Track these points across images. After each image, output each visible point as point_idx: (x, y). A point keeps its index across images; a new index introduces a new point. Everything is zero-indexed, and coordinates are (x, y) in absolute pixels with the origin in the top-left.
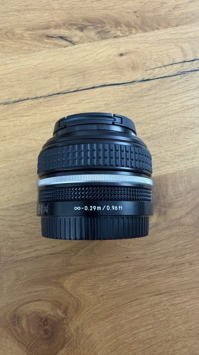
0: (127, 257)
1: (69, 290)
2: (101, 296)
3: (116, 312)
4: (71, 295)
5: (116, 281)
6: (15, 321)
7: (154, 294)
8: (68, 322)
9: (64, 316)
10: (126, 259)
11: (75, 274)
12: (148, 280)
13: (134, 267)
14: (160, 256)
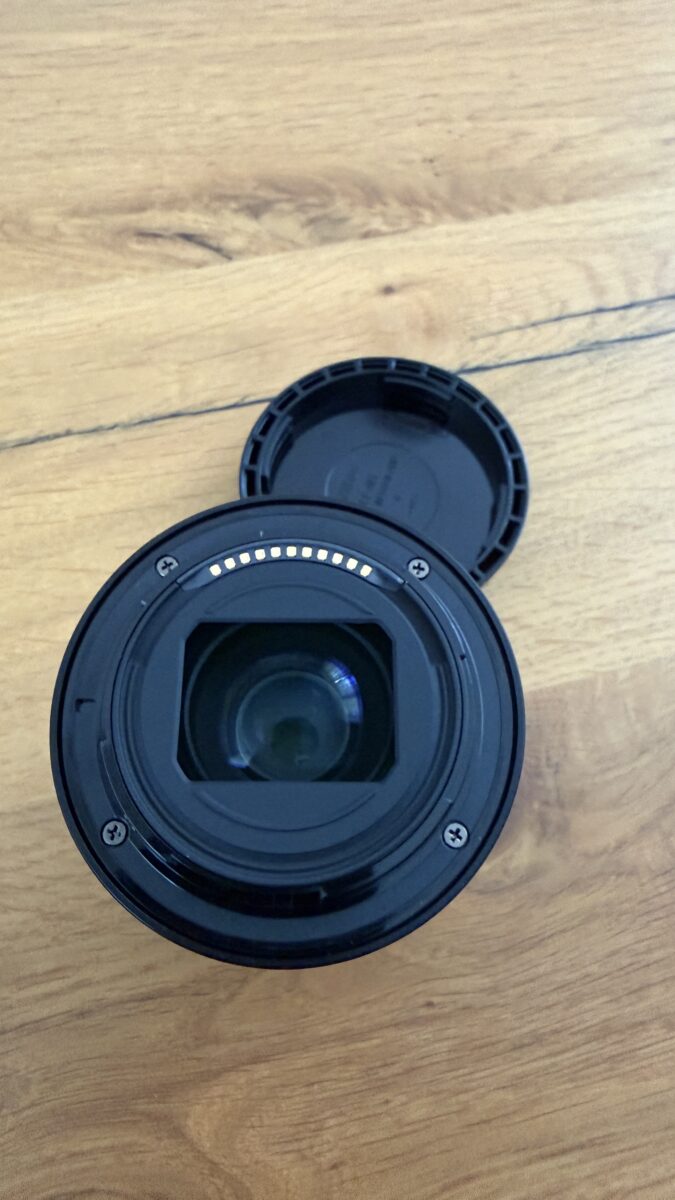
0: (430, 1005)
1: (206, 1144)
5: (387, 1102)
7: (536, 1152)
10: (423, 1012)
11: (232, 1076)
12: (510, 1096)
13: (455, 1042)
14: (554, 998)
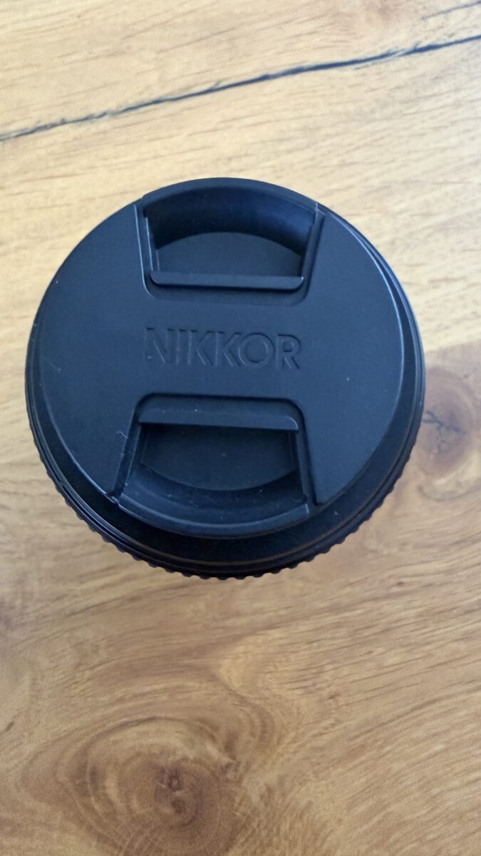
0: (400, 584)
1: (236, 685)
2: (332, 697)
3: (376, 741)
4: (243, 701)
5: (370, 652)
6: (85, 783)
8: (241, 778)
9: (225, 760)
10: (396, 589)
13: (420, 610)
